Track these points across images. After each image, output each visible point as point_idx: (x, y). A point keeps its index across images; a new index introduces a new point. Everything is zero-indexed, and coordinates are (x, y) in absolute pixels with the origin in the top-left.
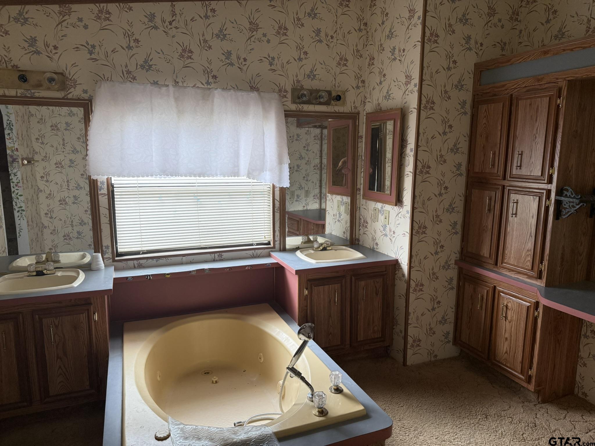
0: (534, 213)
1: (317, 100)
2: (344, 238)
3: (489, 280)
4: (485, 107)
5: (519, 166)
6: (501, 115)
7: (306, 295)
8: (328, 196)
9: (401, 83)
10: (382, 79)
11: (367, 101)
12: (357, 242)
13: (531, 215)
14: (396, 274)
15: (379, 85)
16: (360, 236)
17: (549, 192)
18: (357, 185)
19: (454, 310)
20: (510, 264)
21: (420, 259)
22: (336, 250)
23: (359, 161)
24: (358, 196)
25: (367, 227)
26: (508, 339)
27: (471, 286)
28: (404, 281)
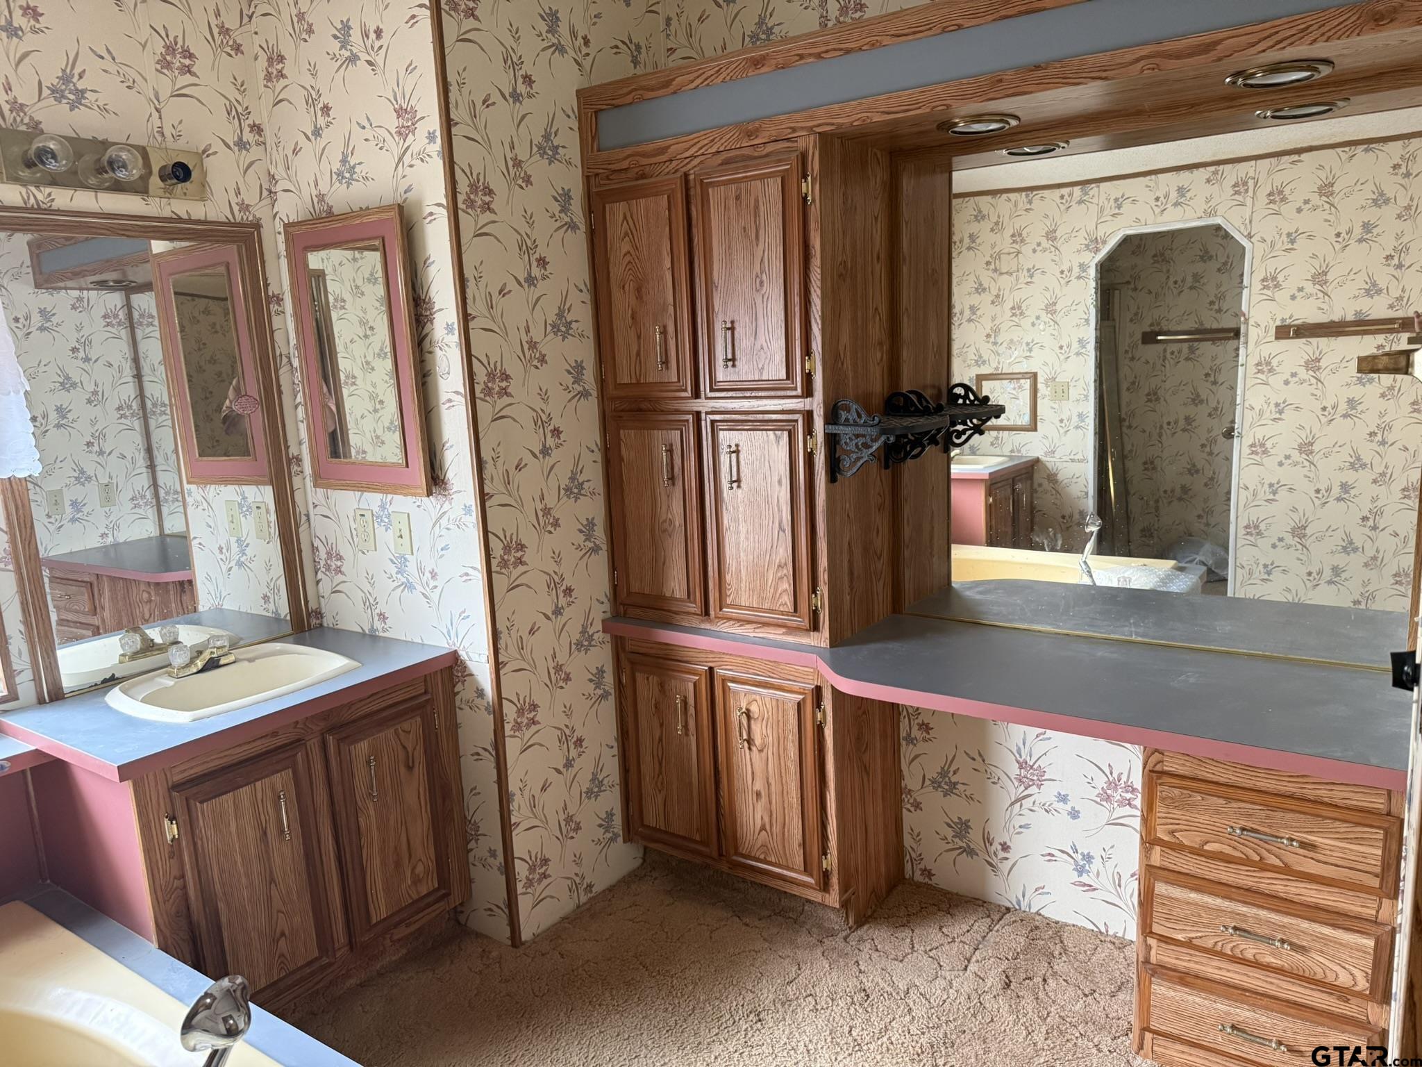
0: (782, 473)
1: (106, 176)
2: (265, 613)
3: (695, 655)
4: (620, 208)
5: (730, 360)
6: (667, 229)
7: (173, 839)
8: (190, 493)
9: (382, 132)
10: (321, 121)
11: (279, 188)
12: (314, 622)
13: (776, 479)
14: (458, 693)
15: (313, 138)
16: (322, 599)
17: (808, 416)
18: (287, 447)
19: (615, 751)
20: (740, 607)
21: (521, 637)
22: (250, 660)
23: (284, 373)
24: (297, 481)
25: (342, 569)
26: (763, 794)
27: (650, 678)
28: (483, 708)
